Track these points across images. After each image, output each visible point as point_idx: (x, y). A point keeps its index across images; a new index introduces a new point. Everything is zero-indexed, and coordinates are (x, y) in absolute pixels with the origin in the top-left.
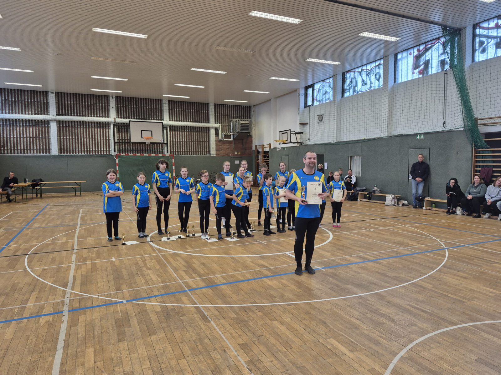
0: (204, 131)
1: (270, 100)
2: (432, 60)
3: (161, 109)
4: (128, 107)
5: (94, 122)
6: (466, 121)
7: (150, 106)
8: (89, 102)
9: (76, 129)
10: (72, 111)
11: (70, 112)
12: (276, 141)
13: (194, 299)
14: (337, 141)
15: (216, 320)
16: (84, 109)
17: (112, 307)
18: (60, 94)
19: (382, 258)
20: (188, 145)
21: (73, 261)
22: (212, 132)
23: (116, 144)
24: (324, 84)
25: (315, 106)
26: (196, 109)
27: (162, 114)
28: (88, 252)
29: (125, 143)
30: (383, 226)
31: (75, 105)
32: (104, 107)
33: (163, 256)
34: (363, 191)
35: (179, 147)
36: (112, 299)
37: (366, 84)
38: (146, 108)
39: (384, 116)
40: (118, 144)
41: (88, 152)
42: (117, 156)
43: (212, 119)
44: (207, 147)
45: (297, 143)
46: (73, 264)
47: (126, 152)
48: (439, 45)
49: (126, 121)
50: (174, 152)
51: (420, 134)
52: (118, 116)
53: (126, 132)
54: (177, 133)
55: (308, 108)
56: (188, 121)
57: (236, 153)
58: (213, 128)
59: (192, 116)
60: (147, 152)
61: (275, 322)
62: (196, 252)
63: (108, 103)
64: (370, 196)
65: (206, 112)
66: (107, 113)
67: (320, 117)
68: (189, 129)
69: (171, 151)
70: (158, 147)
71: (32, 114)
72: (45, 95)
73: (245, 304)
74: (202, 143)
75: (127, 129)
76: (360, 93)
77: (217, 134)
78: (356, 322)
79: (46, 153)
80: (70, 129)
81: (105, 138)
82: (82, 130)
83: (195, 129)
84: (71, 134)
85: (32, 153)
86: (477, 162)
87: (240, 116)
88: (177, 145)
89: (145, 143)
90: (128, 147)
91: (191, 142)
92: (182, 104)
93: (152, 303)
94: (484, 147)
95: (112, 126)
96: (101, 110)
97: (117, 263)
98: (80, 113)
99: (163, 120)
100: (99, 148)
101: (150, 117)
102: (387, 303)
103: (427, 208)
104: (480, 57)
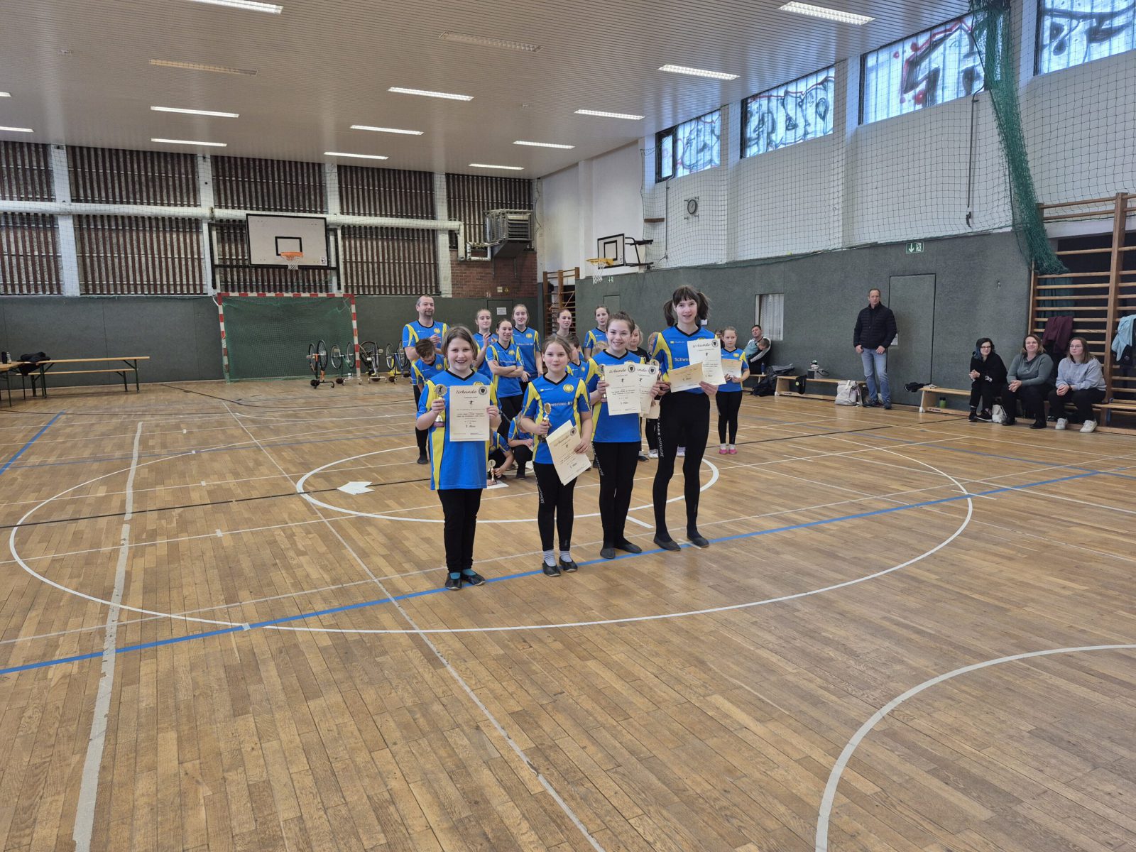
0: (423, 238)
1: (577, 164)
2: (944, 69)
3: (321, 185)
4: (243, 182)
5: (163, 218)
6: (1017, 211)
7: (294, 179)
8: (149, 170)
9: (121, 235)
10: (110, 191)
11: (103, 194)
12: (592, 261)
13: (407, 618)
14: (728, 261)
15: (458, 662)
16: (137, 187)
17: (217, 640)
18: (78, 150)
19: (826, 519)
20: (387, 272)
21: (124, 540)
22: (443, 240)
23: (217, 270)
24: (699, 127)
25: (681, 178)
26: (403, 185)
27: (324, 198)
28: (160, 518)
29: (238, 267)
30: (831, 450)
31: (116, 178)
32: (184, 181)
33: (334, 524)
34: (787, 373)
35: (366, 276)
36: (217, 622)
37: (795, 126)
38: (285, 184)
39: (836, 201)
40: (222, 269)
41: (152, 290)
42: (220, 298)
43: (442, 209)
44: (431, 277)
45: (639, 265)
46: (123, 545)
47: (242, 290)
48: (961, 35)
49: (239, 214)
50: (355, 288)
51: (914, 242)
52: (220, 202)
53: (239, 241)
54: (361, 244)
55: (664, 184)
56: (386, 216)
57: (500, 290)
58: (443, 230)
59: (393, 204)
60: (290, 289)
61: (591, 664)
62: (410, 514)
63: (194, 172)
64: (802, 385)
65: (426, 193)
66: (191, 195)
67: (691, 204)
68: (387, 232)
69: (346, 287)
70: (317, 277)
71: (11, 199)
72: (41, 154)
73: (523, 625)
74: (420, 267)
75: (241, 233)
76: (782, 146)
77: (454, 246)
78: (769, 657)
79: (52, 292)
80: (107, 234)
81: (189, 256)
82: (134, 237)
83: (403, 232)
84: (108, 247)
85: (17, 291)
86: (1039, 303)
87: (506, 203)
88: (360, 273)
89: (286, 267)
90: (245, 276)
91: (394, 263)
92: (370, 174)
93: (311, 629)
94: (1056, 270)
95: (205, 227)
96: (178, 190)
97: (228, 542)
98: (128, 197)
99: (327, 212)
100: (178, 279)
101: (295, 204)
102: (838, 617)
103: (928, 409)
104: (1052, 63)
